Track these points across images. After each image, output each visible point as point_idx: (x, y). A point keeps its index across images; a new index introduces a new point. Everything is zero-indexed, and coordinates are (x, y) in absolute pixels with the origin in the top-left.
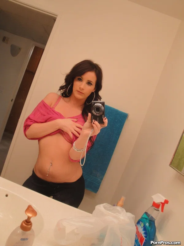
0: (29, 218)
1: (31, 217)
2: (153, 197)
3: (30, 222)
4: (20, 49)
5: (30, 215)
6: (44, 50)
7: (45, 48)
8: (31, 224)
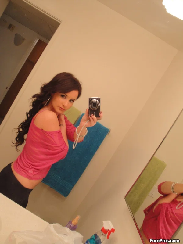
2: (104, 222)
4: (24, 39)
6: (47, 44)
7: (48, 43)
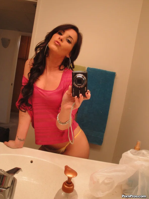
0: (69, 179)
1: (72, 178)
3: (71, 183)
4: (9, 40)
5: (70, 176)
8: (73, 185)
